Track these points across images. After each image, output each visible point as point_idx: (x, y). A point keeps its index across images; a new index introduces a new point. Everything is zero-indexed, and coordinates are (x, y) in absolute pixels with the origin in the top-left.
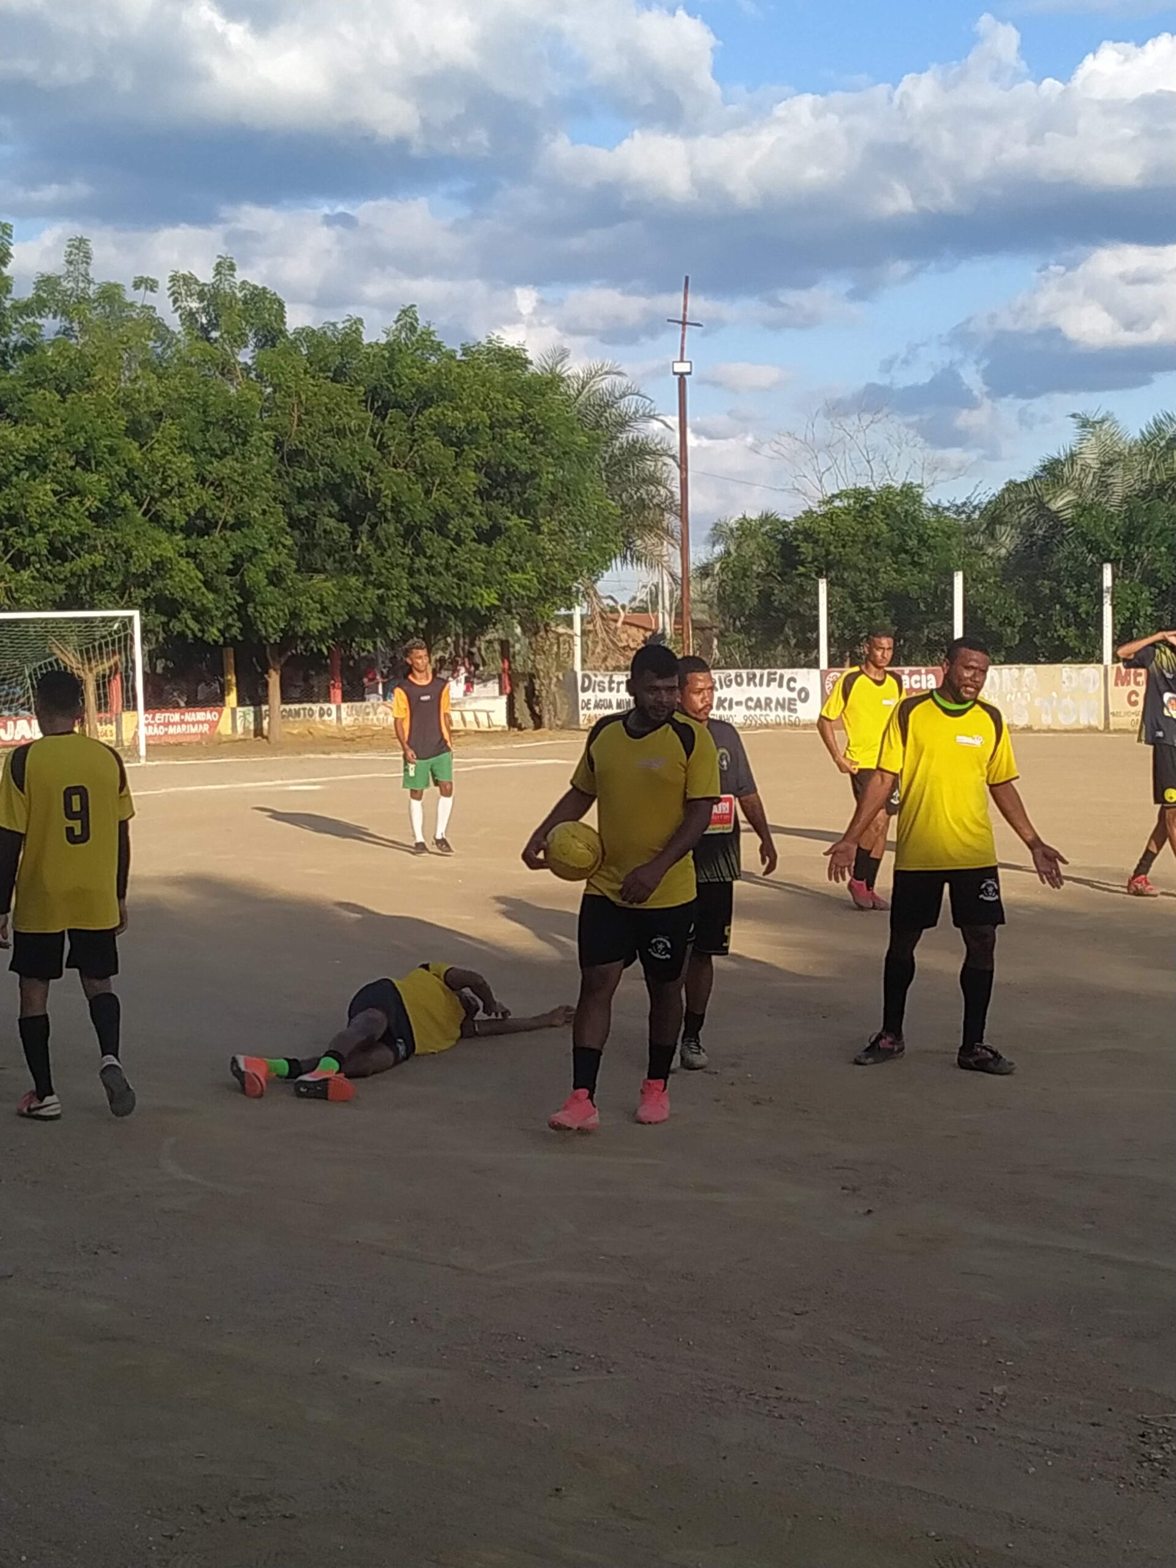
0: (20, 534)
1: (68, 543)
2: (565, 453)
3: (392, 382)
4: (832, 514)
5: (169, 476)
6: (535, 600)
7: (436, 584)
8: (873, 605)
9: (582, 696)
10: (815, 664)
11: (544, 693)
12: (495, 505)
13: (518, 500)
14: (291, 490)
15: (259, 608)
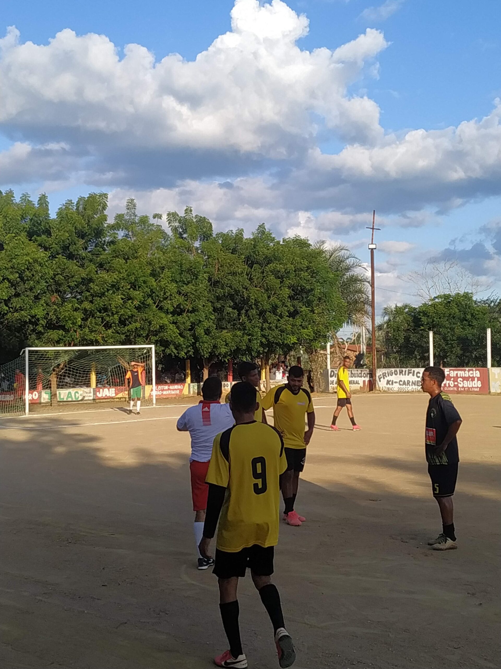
0: (108, 315)
1: (126, 319)
2: (325, 281)
3: (255, 253)
4: (435, 305)
5: (167, 292)
6: (312, 340)
7: (272, 334)
8: (452, 342)
9: (330, 379)
11: (315, 378)
12: (296, 302)
13: (305, 300)
14: (214, 297)
15: (201, 344)
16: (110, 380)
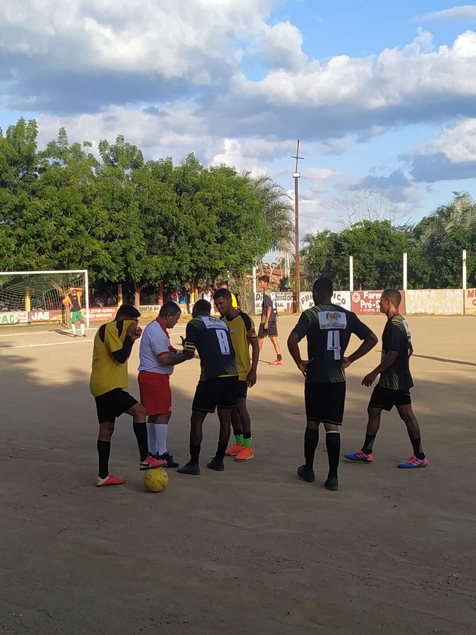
0: (42, 241)
1: (59, 245)
2: (251, 208)
3: (184, 181)
4: (355, 231)
5: (98, 219)
6: (239, 265)
7: (200, 259)
8: (371, 267)
9: (256, 302)
10: (348, 289)
11: (241, 301)
12: (223, 228)
14: (145, 224)
15: (132, 269)
16: (44, 304)
